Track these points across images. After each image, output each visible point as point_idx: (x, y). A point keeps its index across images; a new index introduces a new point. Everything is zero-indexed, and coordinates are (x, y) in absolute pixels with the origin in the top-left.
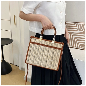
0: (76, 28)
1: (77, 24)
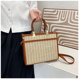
1: (58, 11)
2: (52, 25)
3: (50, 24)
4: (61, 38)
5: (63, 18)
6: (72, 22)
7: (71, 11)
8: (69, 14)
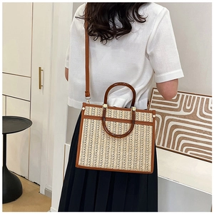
0: (176, 105)
1: (178, 95)
3: (163, 115)
4: (183, 142)
5: (188, 108)
6: (204, 116)
7: (201, 97)
8: (198, 101)
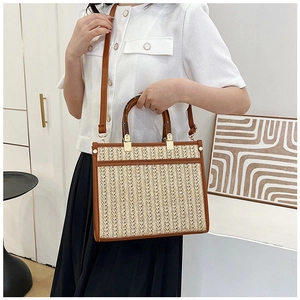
2: (240, 154)
3: (235, 151)
